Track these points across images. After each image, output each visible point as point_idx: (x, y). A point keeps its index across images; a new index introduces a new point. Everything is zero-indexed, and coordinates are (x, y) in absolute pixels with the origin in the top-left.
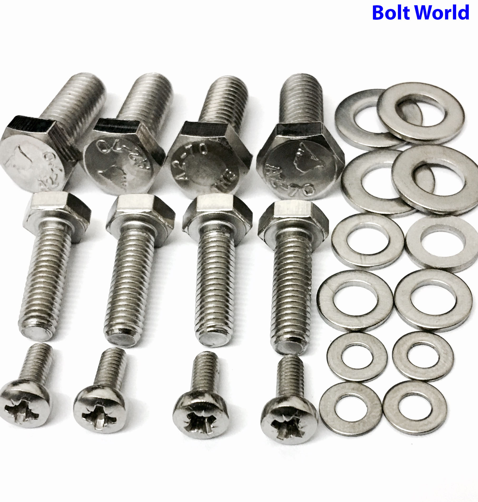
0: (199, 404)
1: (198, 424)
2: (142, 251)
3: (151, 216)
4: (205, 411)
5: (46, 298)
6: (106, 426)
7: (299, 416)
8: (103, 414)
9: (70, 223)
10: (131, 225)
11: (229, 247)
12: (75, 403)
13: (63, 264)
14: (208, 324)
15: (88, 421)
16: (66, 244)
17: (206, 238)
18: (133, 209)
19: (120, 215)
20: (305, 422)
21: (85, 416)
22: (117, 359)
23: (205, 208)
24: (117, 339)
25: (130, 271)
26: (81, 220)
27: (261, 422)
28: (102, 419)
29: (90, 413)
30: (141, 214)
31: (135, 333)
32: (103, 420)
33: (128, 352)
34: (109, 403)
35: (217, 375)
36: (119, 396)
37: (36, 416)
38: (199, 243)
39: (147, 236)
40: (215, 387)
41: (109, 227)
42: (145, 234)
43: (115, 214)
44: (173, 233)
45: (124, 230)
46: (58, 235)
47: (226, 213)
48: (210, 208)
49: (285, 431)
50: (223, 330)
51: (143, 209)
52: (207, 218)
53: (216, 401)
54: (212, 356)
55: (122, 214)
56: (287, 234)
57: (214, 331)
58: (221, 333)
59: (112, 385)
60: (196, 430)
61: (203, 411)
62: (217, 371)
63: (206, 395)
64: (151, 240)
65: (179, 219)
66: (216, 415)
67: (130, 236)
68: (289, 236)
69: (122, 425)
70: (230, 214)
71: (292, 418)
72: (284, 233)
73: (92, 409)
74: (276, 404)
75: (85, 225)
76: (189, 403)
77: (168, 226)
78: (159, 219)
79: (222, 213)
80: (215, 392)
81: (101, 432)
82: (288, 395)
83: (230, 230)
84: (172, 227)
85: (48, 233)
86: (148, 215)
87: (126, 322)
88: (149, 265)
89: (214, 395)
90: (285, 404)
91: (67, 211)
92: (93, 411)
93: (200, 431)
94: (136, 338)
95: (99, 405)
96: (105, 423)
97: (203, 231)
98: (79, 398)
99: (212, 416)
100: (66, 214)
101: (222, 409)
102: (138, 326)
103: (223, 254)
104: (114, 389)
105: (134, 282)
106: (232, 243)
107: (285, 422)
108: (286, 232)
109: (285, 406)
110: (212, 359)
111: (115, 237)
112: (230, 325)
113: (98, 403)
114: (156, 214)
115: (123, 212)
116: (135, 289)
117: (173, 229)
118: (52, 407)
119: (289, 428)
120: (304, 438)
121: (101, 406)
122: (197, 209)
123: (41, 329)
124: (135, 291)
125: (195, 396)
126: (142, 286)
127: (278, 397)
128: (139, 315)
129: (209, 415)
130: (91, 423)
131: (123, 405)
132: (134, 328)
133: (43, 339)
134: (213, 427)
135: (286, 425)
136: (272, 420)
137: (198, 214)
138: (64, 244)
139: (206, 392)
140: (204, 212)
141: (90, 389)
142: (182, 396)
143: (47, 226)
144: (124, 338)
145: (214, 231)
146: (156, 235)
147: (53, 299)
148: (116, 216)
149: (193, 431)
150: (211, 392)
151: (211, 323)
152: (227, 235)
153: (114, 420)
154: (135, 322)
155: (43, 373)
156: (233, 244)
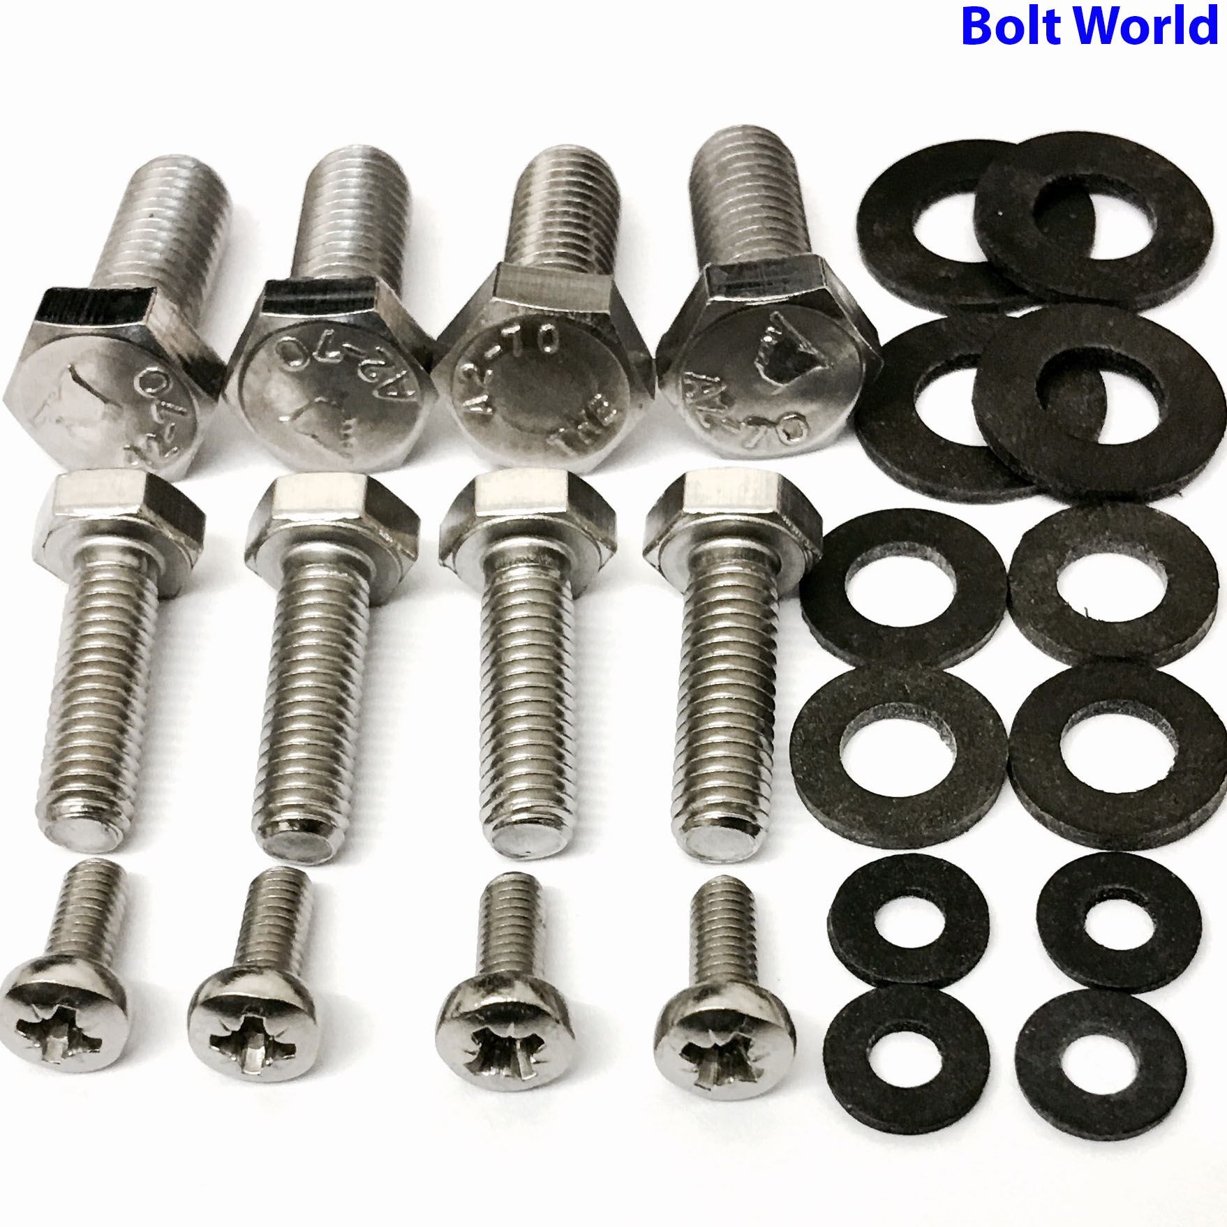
0: (502, 1008)
1: (500, 1055)
2: (341, 618)
3: (359, 529)
4: (515, 1023)
5: (102, 744)
6: (270, 1065)
7: (749, 1032)
8: (261, 1036)
9: (154, 549)
10: (310, 553)
11: (559, 603)
12: (190, 1013)
13: (140, 657)
14: (514, 805)
15: (224, 1054)
16: (146, 602)
17: (501, 582)
18: (314, 511)
19: (282, 527)
20: (764, 1047)
21: (216, 1041)
22: (288, 896)
23: (497, 507)
24: (286, 844)
25: (313, 673)
26: (182, 540)
27: (656, 1047)
28: (259, 1048)
29: (228, 1034)
30: (334, 524)
31: (331, 828)
32: (263, 1050)
33: (314, 875)
34: (277, 1008)
35: (540, 932)
36: (300, 991)
37: (94, 1044)
38: (485, 595)
39: (351, 579)
40: (538, 963)
41: (252, 557)
42: (346, 575)
43: (268, 526)
44: (415, 570)
45: (292, 567)
46: (125, 582)
47: (551, 519)
48: (510, 506)
49: (714, 1067)
50: (553, 817)
51: (340, 511)
52: (501, 532)
53: (542, 997)
54: (525, 883)
55: (287, 526)
56: (717, 555)
57: (530, 821)
58: (548, 825)
59: (281, 963)
60: (493, 1071)
61: (512, 1025)
62: (541, 921)
63: (519, 985)
64: (361, 592)
65: (430, 534)
66: (544, 1033)
67: (307, 581)
68: (722, 558)
69: (309, 1063)
70: (560, 521)
71: (732, 1036)
72: (709, 552)
73: (236, 1026)
74: (691, 1002)
75: (192, 552)
76: (477, 1006)
77: (404, 552)
78: (380, 537)
79: (541, 517)
80: (538, 975)
81: (259, 1079)
82: (721, 980)
83: (561, 561)
84: (413, 556)
85: (98, 577)
86: (353, 527)
87: (307, 801)
88: (358, 653)
89: (537, 984)
90: (712, 1004)
91: (145, 519)
92: (237, 1028)
93: (505, 1072)
94: (334, 840)
95: (250, 1015)
96: (266, 1057)
97: (492, 565)
98: (201, 998)
99: (534, 1036)
100: (143, 526)
101: (558, 1018)
102: (339, 812)
103: (544, 623)
104: (288, 972)
105: (323, 699)
106: (567, 592)
107: (716, 1046)
108: (715, 549)
109: (715, 1008)
110: (528, 892)
111: (271, 582)
112: (569, 804)
113: (250, 1010)
114: (372, 523)
115: (288, 521)
116: (328, 718)
117: (415, 559)
118: (134, 1019)
119: (725, 1060)
120: (763, 1083)
121: (256, 1016)
122: (476, 509)
123: (94, 825)
124: (325, 721)
125: (491, 987)
126: (342, 709)
127: (693, 985)
128: (339, 784)
129: (527, 1034)
130: (234, 1059)
131: (311, 1013)
132: (329, 818)
133: (100, 849)
134: (537, 1062)
135: (717, 1052)
136: (684, 1044)
137: (482, 523)
138: (141, 603)
139: (517, 976)
140: (494, 517)
141: (228, 976)
142: (459, 988)
143: (97, 560)
144: (304, 841)
145: (521, 565)
146: (373, 575)
147: (121, 745)
148: (270, 532)
149: (485, 1074)
150: (529, 977)
151: (521, 802)
152: (555, 574)
153: (289, 1050)
154: (331, 802)
155: (106, 935)
156: (570, 595)
